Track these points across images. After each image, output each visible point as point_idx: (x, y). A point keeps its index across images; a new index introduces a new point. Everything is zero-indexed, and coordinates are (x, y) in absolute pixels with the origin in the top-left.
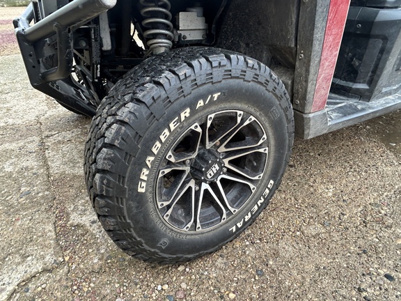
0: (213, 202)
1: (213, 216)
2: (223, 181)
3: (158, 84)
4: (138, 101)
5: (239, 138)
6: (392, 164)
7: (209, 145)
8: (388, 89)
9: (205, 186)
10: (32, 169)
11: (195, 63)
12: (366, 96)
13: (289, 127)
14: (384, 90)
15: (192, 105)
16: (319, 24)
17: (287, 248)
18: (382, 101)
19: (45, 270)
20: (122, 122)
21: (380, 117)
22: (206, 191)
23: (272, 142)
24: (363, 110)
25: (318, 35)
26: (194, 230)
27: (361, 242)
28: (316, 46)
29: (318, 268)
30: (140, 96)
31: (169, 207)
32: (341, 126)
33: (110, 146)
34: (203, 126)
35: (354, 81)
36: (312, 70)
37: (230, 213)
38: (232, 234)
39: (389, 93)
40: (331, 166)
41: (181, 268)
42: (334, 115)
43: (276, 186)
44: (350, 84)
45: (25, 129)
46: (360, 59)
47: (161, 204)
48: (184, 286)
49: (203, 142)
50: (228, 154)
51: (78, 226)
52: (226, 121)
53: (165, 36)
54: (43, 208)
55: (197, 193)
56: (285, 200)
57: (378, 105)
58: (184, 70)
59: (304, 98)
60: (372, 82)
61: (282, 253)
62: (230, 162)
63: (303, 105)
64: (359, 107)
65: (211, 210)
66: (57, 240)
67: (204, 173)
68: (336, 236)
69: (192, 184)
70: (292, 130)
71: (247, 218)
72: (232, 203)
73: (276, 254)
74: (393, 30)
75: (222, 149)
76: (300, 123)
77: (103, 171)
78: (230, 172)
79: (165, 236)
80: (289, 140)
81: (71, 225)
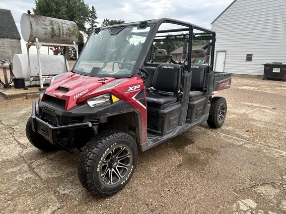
0: (116, 175)
1: (115, 180)
2: (118, 167)
3: (102, 143)
4: (97, 147)
5: (122, 154)
6: (177, 157)
7: (113, 157)
8: (168, 132)
9: (113, 170)
10: (32, 178)
11: (110, 137)
12: (161, 135)
13: (136, 149)
14: (167, 132)
15: (110, 147)
16: (140, 121)
17: (140, 188)
18: (167, 136)
19: (58, 209)
20: (94, 153)
21: (167, 141)
22: (113, 171)
23: (131, 154)
24: (160, 140)
25: (140, 124)
26: (111, 184)
27: (162, 183)
28: (140, 126)
29: (149, 192)
30: (98, 146)
31: (103, 176)
32: (153, 146)
33: (91, 159)
34: (112, 151)
35: (157, 130)
36: (140, 132)
37: (121, 178)
38: (122, 185)
39: (170, 133)
40: (156, 160)
41: (106, 199)
42: (150, 143)
43: (134, 168)
44: (156, 131)
45: (16, 161)
46: (157, 123)
47: (102, 175)
48: (108, 204)
49: (112, 156)
50: (119, 159)
51: (65, 194)
52: (118, 150)
53: (97, 125)
54: (46, 191)
55: (111, 172)
56: (140, 174)
57: (165, 137)
58: (108, 139)
59: (139, 140)
60: (162, 130)
61: (138, 190)
62: (120, 161)
63: (140, 142)
64: (159, 139)
65: (115, 178)
66: (58, 200)
67: (113, 165)
68: (155, 182)
69: (109, 169)
70: (137, 149)
71: (126, 179)
72: (121, 175)
73: (137, 190)
74: (164, 116)
75: (117, 158)
76: (139, 147)
77: (88, 166)
78: (120, 165)
79: (103, 185)
80: (137, 153)
81: (61, 195)
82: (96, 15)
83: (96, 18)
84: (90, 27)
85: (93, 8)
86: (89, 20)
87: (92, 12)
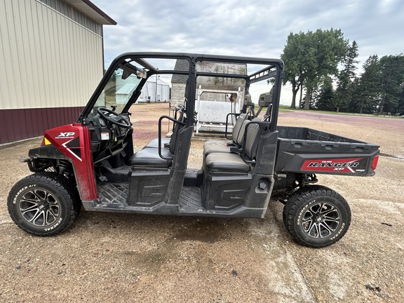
8: (142, 204)
26: (32, 223)
32: (103, 210)
38: (46, 232)
39: (144, 206)
47: (22, 210)
52: (40, 193)
64: (120, 206)
69: (37, 209)
75: (48, 202)
79: (21, 219)
82: (357, 52)
83: (356, 55)
84: (344, 68)
85: (354, 43)
86: (346, 60)
87: (351, 50)
